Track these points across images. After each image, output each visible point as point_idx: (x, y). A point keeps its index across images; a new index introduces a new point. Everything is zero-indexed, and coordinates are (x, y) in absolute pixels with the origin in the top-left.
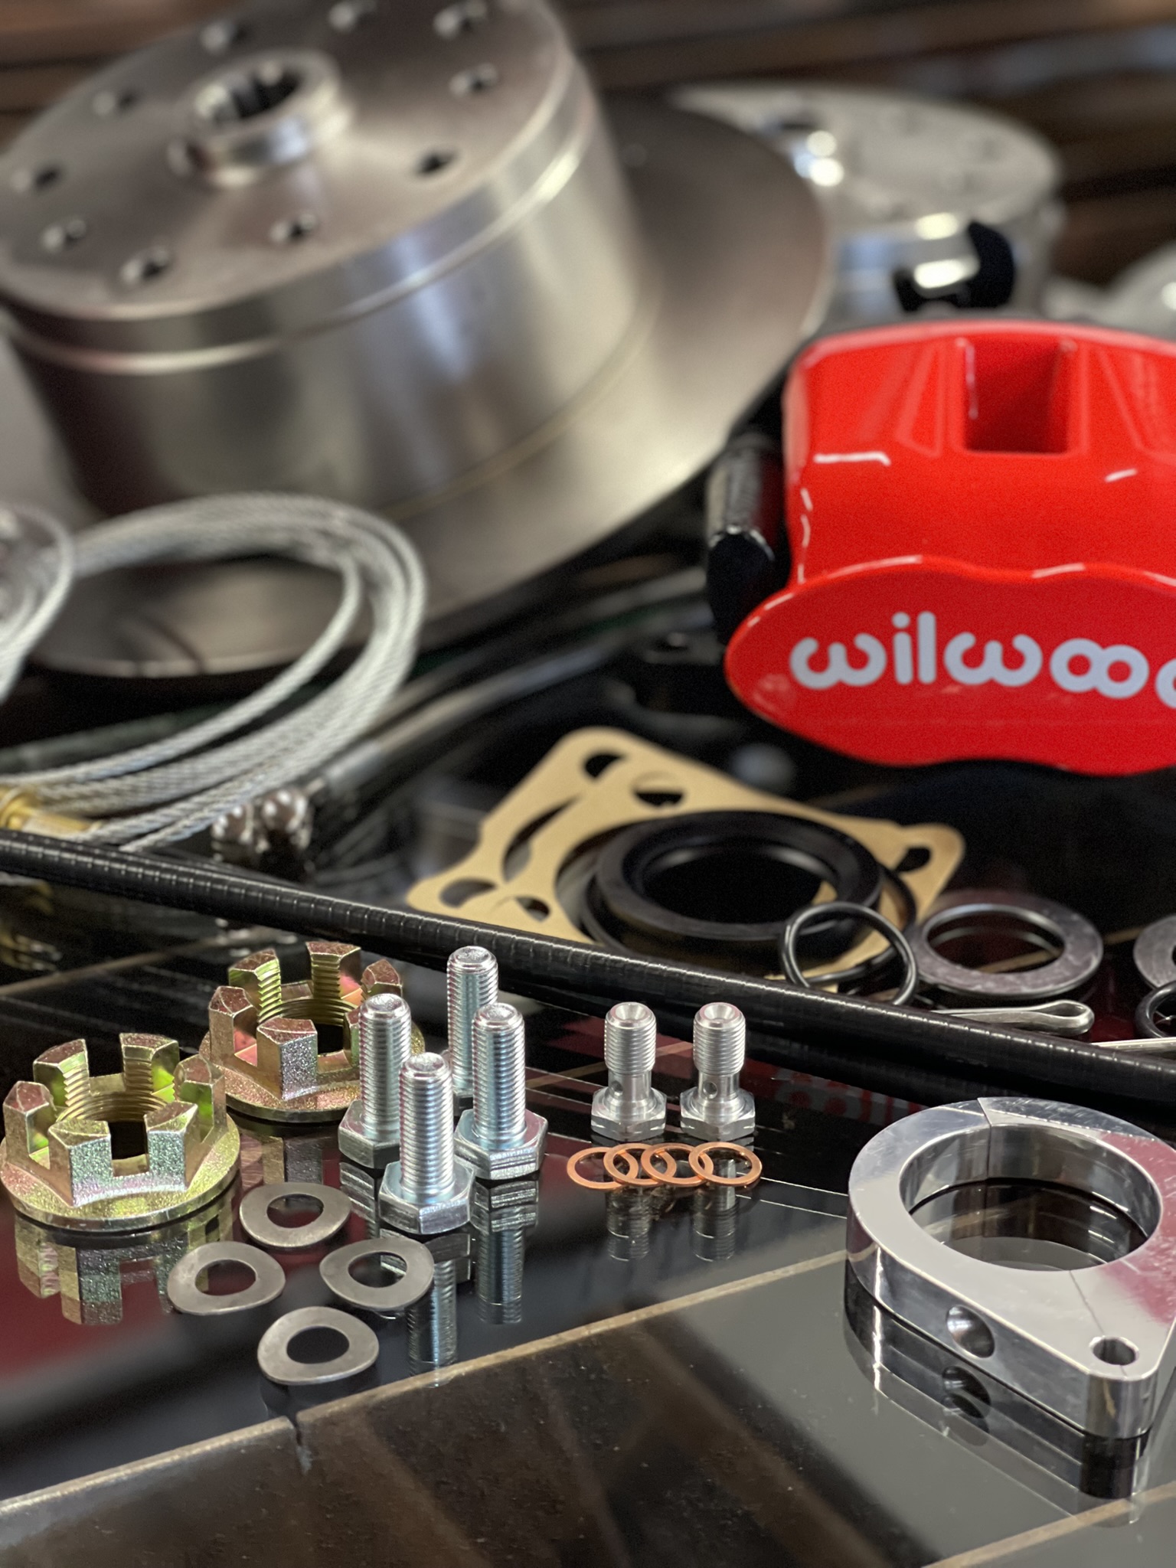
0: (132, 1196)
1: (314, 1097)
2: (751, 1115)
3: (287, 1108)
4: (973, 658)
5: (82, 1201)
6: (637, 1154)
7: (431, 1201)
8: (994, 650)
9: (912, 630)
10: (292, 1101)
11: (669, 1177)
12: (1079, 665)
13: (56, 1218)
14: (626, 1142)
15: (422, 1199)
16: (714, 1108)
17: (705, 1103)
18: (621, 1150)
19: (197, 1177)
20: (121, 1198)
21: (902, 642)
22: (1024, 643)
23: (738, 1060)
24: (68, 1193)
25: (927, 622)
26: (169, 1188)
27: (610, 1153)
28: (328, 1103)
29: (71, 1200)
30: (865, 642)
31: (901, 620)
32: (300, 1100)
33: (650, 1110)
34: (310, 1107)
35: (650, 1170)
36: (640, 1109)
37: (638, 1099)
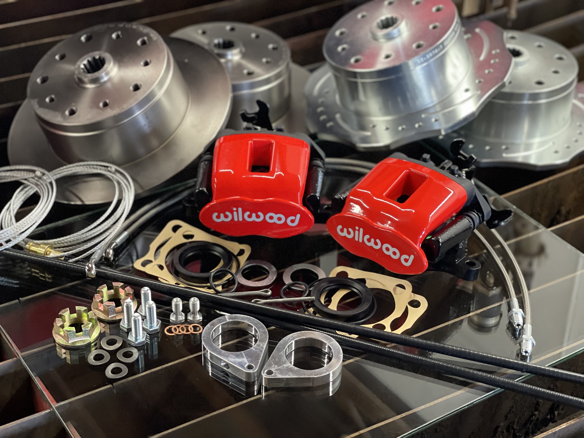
0: (80, 341)
1: (115, 317)
2: (201, 318)
3: (110, 319)
4: (250, 216)
5: (70, 342)
6: (179, 327)
7: (138, 340)
8: (254, 215)
9: (237, 211)
10: (111, 317)
11: (184, 332)
12: (271, 218)
13: (65, 345)
14: (177, 324)
15: (136, 340)
16: (194, 317)
17: (192, 316)
18: (175, 326)
19: (92, 336)
20: (78, 341)
21: (235, 213)
22: (260, 213)
23: (198, 308)
24: (67, 340)
25: (240, 210)
26: (87, 339)
27: (174, 327)
28: (118, 318)
29: (68, 342)
30: (227, 213)
31: (235, 209)
32: (112, 317)
33: (182, 317)
34: (114, 319)
35: (181, 331)
36: (180, 318)
37: (179, 316)
